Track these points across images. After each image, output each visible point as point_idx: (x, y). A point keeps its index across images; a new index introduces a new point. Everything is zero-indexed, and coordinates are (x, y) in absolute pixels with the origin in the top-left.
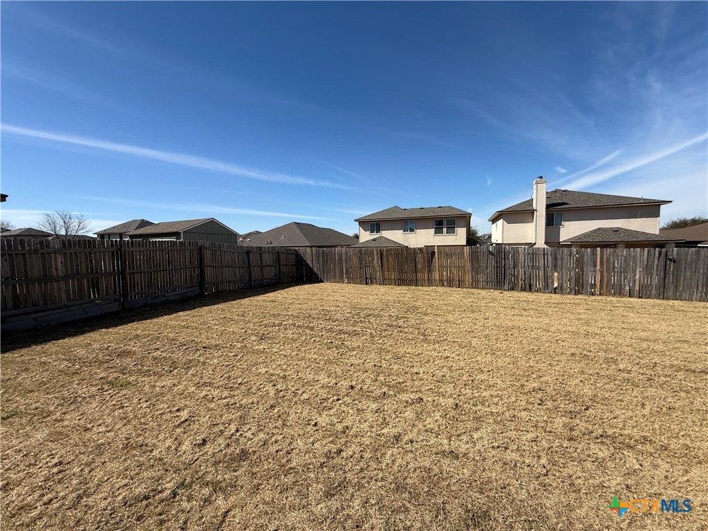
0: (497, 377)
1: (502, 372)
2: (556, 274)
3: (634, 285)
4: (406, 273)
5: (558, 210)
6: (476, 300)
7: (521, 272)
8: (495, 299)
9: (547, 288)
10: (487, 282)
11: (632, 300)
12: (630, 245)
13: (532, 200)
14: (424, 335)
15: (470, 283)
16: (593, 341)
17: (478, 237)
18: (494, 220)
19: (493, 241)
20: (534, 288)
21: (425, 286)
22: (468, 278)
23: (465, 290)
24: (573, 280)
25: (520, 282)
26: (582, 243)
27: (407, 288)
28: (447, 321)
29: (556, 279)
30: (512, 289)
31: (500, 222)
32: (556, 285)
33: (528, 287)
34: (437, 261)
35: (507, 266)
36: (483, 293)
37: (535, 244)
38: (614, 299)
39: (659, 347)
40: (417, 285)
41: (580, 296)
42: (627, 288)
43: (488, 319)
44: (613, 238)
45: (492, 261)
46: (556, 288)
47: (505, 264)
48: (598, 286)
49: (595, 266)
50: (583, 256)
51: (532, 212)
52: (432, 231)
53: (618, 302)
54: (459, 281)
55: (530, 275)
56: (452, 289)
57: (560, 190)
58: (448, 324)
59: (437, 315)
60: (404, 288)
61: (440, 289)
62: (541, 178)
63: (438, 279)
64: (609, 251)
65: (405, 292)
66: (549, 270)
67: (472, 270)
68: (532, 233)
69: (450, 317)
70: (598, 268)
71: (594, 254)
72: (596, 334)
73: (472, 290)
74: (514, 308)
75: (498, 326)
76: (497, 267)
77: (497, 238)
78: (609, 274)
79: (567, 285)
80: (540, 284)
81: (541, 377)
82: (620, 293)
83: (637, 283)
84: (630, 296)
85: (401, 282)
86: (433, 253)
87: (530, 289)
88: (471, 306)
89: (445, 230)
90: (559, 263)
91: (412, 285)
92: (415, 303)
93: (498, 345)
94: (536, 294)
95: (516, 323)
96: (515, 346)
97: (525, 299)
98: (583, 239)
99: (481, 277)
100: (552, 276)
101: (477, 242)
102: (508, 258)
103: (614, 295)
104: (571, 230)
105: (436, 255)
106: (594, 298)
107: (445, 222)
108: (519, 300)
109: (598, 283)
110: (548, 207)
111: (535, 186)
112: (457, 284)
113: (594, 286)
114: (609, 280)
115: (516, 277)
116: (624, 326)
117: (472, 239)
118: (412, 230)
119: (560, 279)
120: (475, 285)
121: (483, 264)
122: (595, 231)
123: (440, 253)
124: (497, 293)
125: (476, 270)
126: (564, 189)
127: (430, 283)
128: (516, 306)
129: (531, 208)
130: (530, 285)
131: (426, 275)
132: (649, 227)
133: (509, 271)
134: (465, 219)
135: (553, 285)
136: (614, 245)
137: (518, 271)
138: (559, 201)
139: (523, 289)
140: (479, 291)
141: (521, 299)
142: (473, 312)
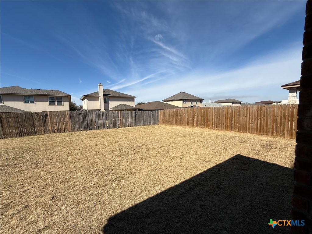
0: (79, 172)
1: (81, 169)
2: (107, 121)
3: (129, 123)
4: (26, 128)
5: (108, 97)
6: (73, 137)
7: (94, 122)
8: (82, 135)
9: (105, 127)
10: (80, 128)
11: (129, 128)
12: (129, 110)
13: (98, 92)
14: (36, 164)
15: (71, 130)
16: (117, 144)
17: (76, 107)
18: (83, 99)
19: (84, 109)
20: (100, 128)
21: (42, 134)
22: (69, 127)
23: (68, 133)
24: (113, 123)
25: (94, 126)
26: (116, 109)
27: (27, 137)
28: (54, 152)
29: (107, 123)
30: (91, 129)
31: (86, 100)
32: (107, 126)
33: (97, 128)
34: (49, 120)
35: (88, 120)
36: (77, 133)
37: (100, 110)
38: (124, 128)
39: (133, 141)
40: (35, 134)
41: (115, 129)
42: (127, 124)
43: (78, 145)
44: (124, 108)
45: (81, 117)
46: (107, 127)
47: (87, 119)
48: (120, 124)
49: (119, 117)
50: (115, 114)
51: (99, 97)
52: (48, 103)
53: (125, 129)
54: (64, 129)
55: (98, 123)
56: (60, 134)
57: (108, 89)
58: (55, 153)
59: (48, 150)
60: (24, 138)
61: (53, 135)
62: (101, 83)
63: (51, 129)
64: (122, 112)
65: (25, 140)
66: (105, 120)
67: (71, 123)
68: (99, 105)
69: (57, 149)
70: (120, 118)
71: (118, 113)
72: (118, 141)
73: (72, 133)
74: (90, 138)
75: (82, 147)
76: (84, 121)
77: (85, 107)
78: (123, 120)
79: (111, 125)
80: (101, 126)
81: (98, 164)
82: (126, 126)
83: (130, 122)
84: (128, 127)
85: (22, 134)
86: (46, 115)
87: (98, 128)
88: (70, 141)
89: (56, 103)
90: (108, 117)
91: (32, 135)
92: (32, 146)
93: (81, 156)
94: (101, 130)
95: (90, 144)
96: (89, 154)
97: (96, 133)
98: (116, 108)
99: (76, 126)
100: (106, 122)
101: (76, 109)
102: (88, 116)
103: (124, 127)
104: (113, 104)
105: (49, 116)
106: (119, 128)
107: (55, 99)
108: (93, 134)
109: (120, 123)
110: (104, 95)
111: (99, 86)
112: (63, 131)
113: (119, 124)
114: (123, 122)
115: (92, 124)
116: (126, 137)
117: (73, 108)
118: (32, 102)
119: (109, 123)
120: (74, 130)
121: (77, 120)
122: (119, 105)
123: (51, 115)
124: (84, 132)
125: (73, 122)
126: (109, 89)
127: (45, 132)
128: (92, 137)
129: (98, 95)
130: (98, 127)
131: (42, 128)
132: (132, 104)
133: (89, 122)
134: (68, 98)
135: (106, 126)
136: (124, 110)
137: (93, 122)
138: (108, 94)
139: (96, 129)
140: (75, 132)
141: (94, 133)
142: (70, 143)
